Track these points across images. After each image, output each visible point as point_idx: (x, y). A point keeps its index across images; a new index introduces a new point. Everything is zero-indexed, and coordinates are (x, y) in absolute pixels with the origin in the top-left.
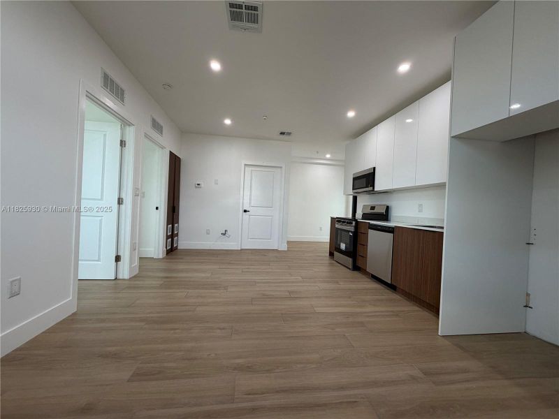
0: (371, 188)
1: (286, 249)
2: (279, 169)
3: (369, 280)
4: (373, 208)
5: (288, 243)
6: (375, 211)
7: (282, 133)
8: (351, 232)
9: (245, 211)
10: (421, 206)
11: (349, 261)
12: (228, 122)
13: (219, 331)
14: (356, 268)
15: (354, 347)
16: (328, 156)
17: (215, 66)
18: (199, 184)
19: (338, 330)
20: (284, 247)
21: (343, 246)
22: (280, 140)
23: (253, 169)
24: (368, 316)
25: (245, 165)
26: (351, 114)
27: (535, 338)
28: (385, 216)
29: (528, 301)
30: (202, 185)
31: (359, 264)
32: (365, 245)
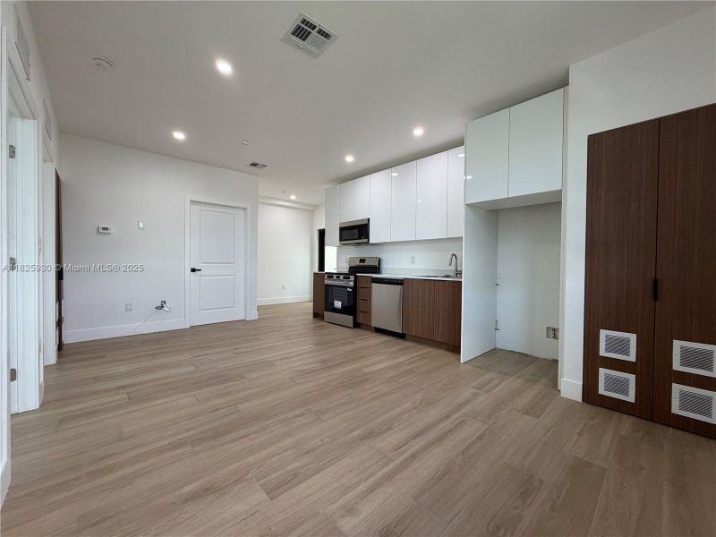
0: (366, 240)
1: (257, 318)
2: (241, 212)
3: (374, 335)
4: (362, 260)
5: (259, 308)
6: (366, 263)
7: (254, 165)
8: (350, 287)
9: (193, 270)
10: (413, 258)
11: (349, 319)
12: (179, 136)
13: (300, 418)
14: (357, 325)
15: (423, 389)
16: (293, 197)
17: (224, 67)
18: (104, 229)
19: (400, 380)
20: (253, 315)
21: (338, 304)
22: (247, 173)
23: (203, 208)
24: (409, 364)
25: (191, 201)
26: (349, 159)
27: (501, 350)
28: (377, 269)
29: (497, 325)
30: (112, 230)
31: (360, 320)
32: (368, 300)
